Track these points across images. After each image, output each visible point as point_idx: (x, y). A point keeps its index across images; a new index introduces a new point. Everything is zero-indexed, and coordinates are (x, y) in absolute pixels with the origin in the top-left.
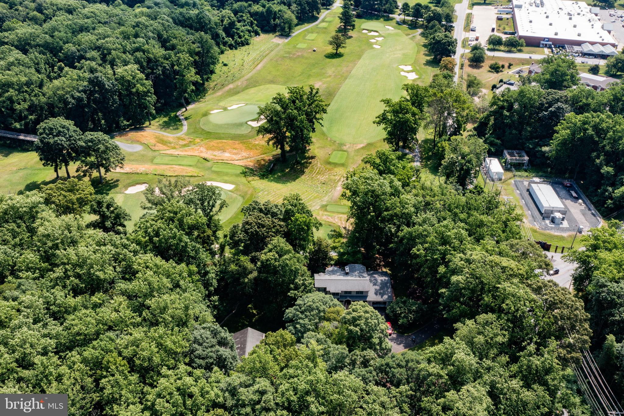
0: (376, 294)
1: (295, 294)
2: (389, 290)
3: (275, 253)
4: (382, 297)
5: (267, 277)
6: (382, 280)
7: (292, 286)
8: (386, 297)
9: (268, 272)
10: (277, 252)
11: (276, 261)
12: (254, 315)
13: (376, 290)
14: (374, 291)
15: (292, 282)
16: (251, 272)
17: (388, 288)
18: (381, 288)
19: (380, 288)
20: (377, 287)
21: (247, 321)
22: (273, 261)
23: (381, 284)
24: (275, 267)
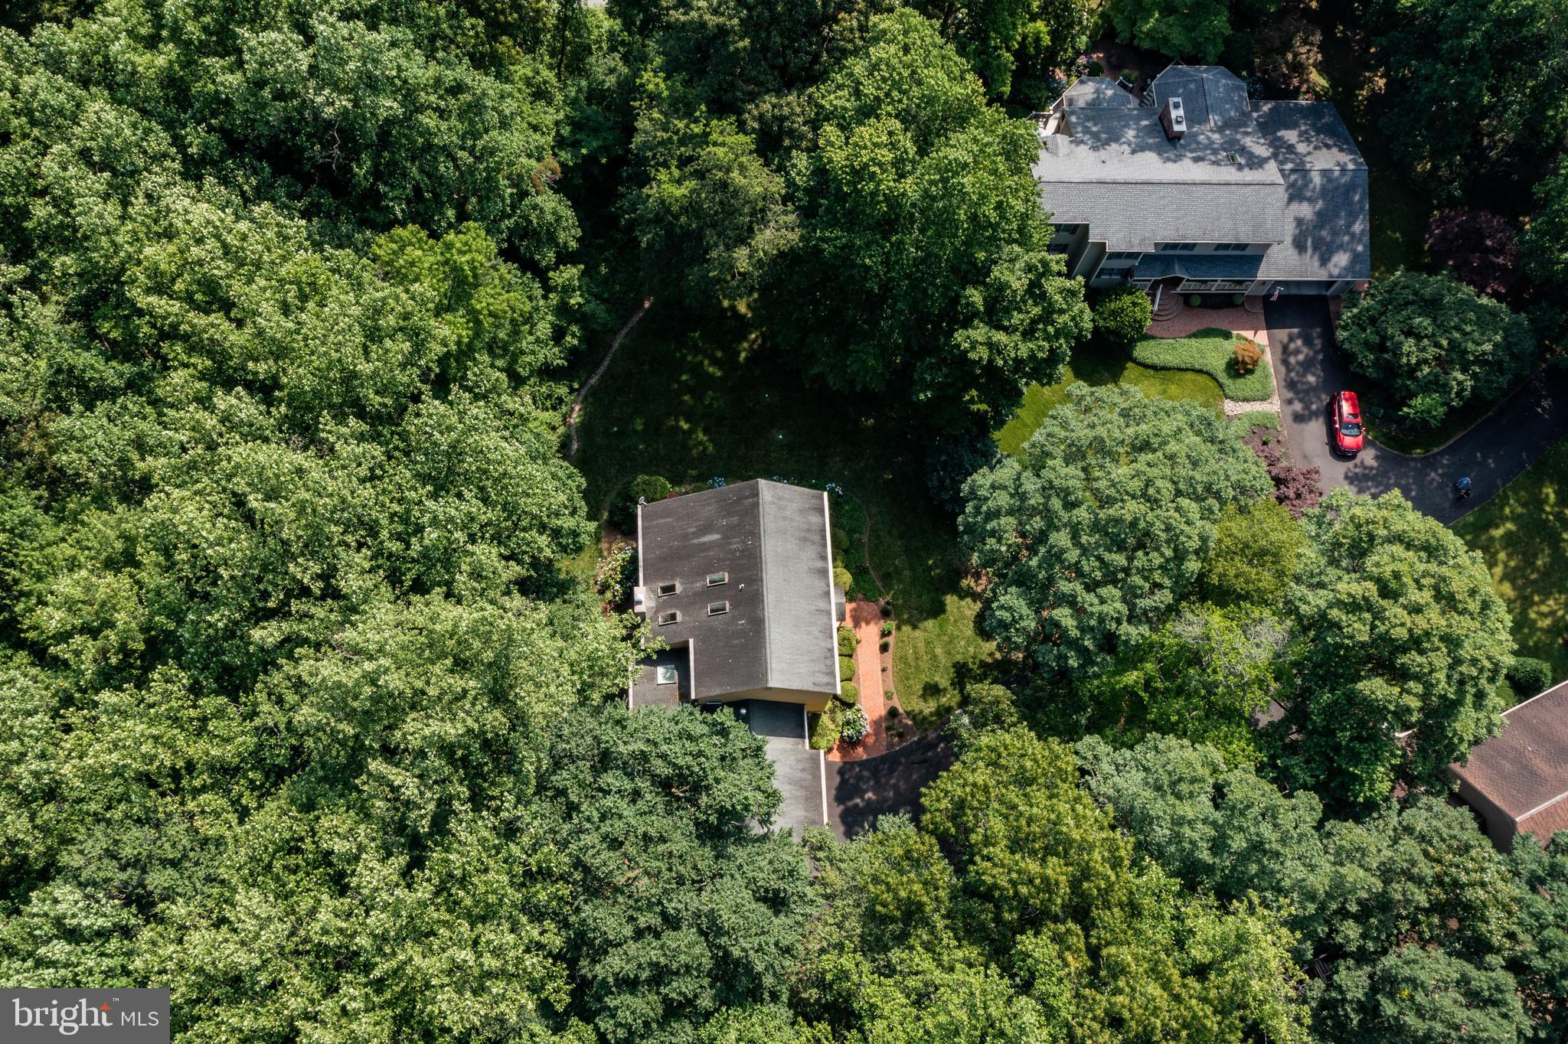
0: (1299, 245)
1: (990, 345)
2: (1358, 227)
3: (897, 125)
4: (1324, 261)
5: (849, 246)
6: (1325, 173)
7: (976, 297)
8: (1341, 259)
9: (852, 221)
10: (906, 118)
11: (901, 176)
12: (742, 326)
13: (1299, 222)
14: (1289, 230)
15: (978, 275)
16: (760, 216)
17: (1352, 217)
18: (1323, 218)
19: (1319, 214)
20: (1306, 210)
21: (714, 362)
22: (887, 181)
23: (1324, 192)
24: (894, 201)
